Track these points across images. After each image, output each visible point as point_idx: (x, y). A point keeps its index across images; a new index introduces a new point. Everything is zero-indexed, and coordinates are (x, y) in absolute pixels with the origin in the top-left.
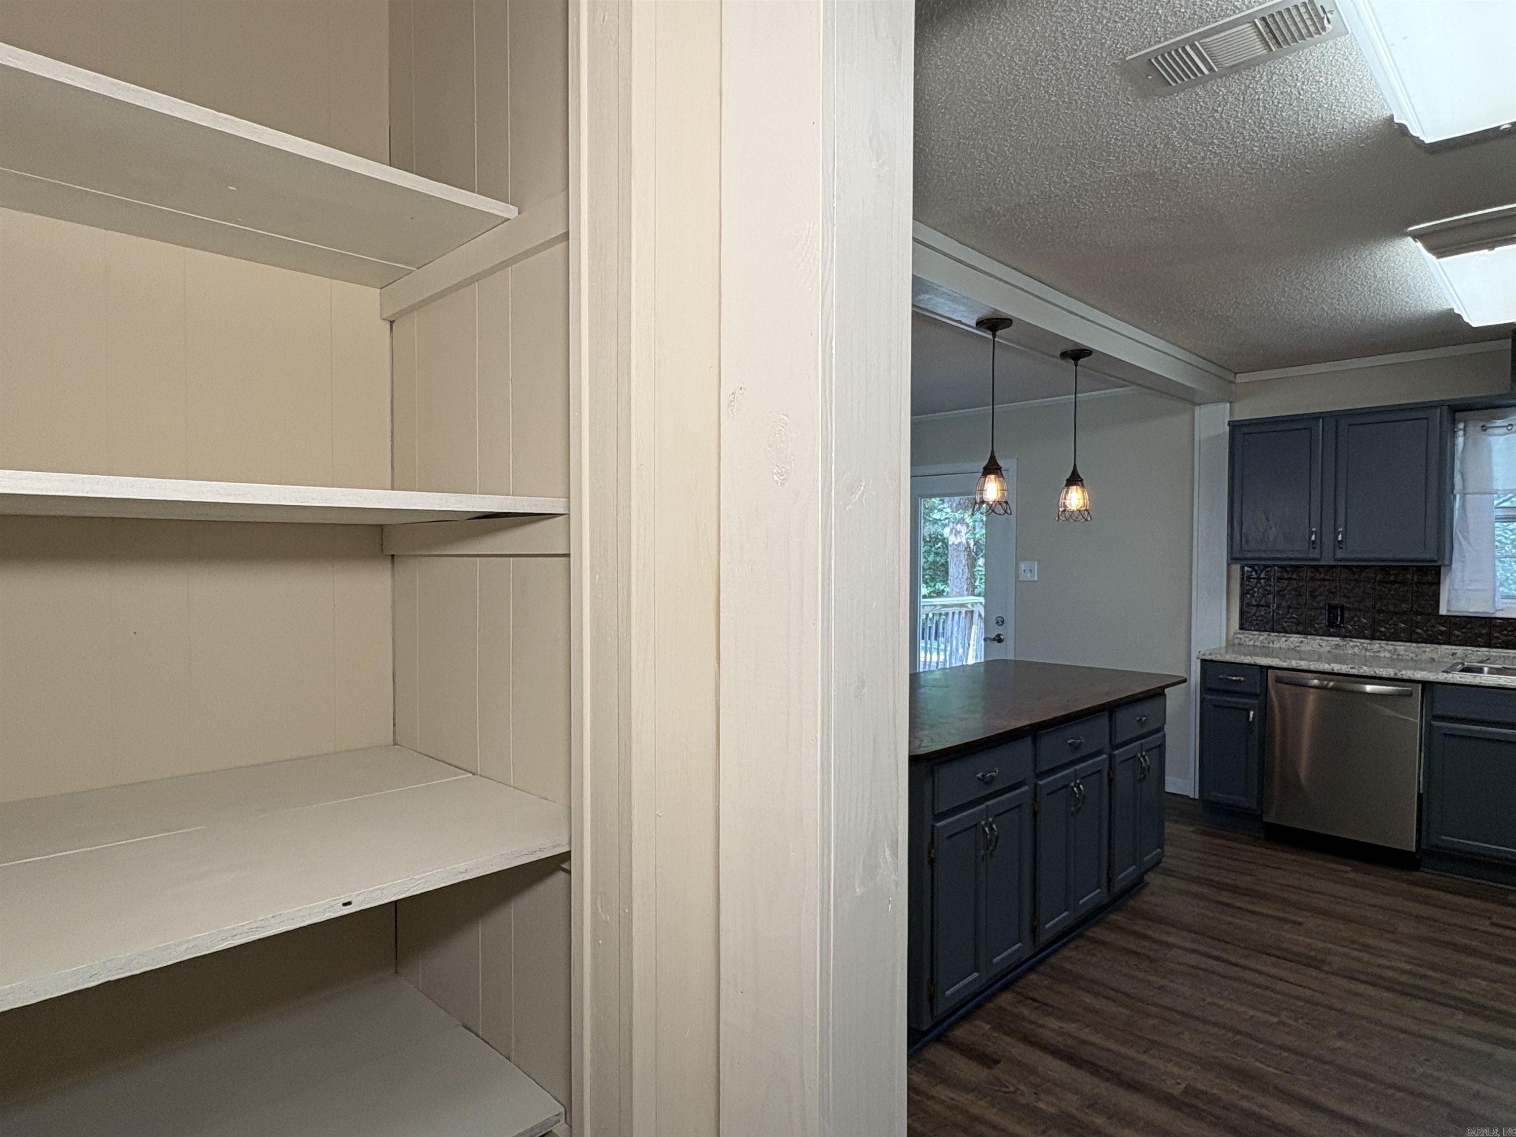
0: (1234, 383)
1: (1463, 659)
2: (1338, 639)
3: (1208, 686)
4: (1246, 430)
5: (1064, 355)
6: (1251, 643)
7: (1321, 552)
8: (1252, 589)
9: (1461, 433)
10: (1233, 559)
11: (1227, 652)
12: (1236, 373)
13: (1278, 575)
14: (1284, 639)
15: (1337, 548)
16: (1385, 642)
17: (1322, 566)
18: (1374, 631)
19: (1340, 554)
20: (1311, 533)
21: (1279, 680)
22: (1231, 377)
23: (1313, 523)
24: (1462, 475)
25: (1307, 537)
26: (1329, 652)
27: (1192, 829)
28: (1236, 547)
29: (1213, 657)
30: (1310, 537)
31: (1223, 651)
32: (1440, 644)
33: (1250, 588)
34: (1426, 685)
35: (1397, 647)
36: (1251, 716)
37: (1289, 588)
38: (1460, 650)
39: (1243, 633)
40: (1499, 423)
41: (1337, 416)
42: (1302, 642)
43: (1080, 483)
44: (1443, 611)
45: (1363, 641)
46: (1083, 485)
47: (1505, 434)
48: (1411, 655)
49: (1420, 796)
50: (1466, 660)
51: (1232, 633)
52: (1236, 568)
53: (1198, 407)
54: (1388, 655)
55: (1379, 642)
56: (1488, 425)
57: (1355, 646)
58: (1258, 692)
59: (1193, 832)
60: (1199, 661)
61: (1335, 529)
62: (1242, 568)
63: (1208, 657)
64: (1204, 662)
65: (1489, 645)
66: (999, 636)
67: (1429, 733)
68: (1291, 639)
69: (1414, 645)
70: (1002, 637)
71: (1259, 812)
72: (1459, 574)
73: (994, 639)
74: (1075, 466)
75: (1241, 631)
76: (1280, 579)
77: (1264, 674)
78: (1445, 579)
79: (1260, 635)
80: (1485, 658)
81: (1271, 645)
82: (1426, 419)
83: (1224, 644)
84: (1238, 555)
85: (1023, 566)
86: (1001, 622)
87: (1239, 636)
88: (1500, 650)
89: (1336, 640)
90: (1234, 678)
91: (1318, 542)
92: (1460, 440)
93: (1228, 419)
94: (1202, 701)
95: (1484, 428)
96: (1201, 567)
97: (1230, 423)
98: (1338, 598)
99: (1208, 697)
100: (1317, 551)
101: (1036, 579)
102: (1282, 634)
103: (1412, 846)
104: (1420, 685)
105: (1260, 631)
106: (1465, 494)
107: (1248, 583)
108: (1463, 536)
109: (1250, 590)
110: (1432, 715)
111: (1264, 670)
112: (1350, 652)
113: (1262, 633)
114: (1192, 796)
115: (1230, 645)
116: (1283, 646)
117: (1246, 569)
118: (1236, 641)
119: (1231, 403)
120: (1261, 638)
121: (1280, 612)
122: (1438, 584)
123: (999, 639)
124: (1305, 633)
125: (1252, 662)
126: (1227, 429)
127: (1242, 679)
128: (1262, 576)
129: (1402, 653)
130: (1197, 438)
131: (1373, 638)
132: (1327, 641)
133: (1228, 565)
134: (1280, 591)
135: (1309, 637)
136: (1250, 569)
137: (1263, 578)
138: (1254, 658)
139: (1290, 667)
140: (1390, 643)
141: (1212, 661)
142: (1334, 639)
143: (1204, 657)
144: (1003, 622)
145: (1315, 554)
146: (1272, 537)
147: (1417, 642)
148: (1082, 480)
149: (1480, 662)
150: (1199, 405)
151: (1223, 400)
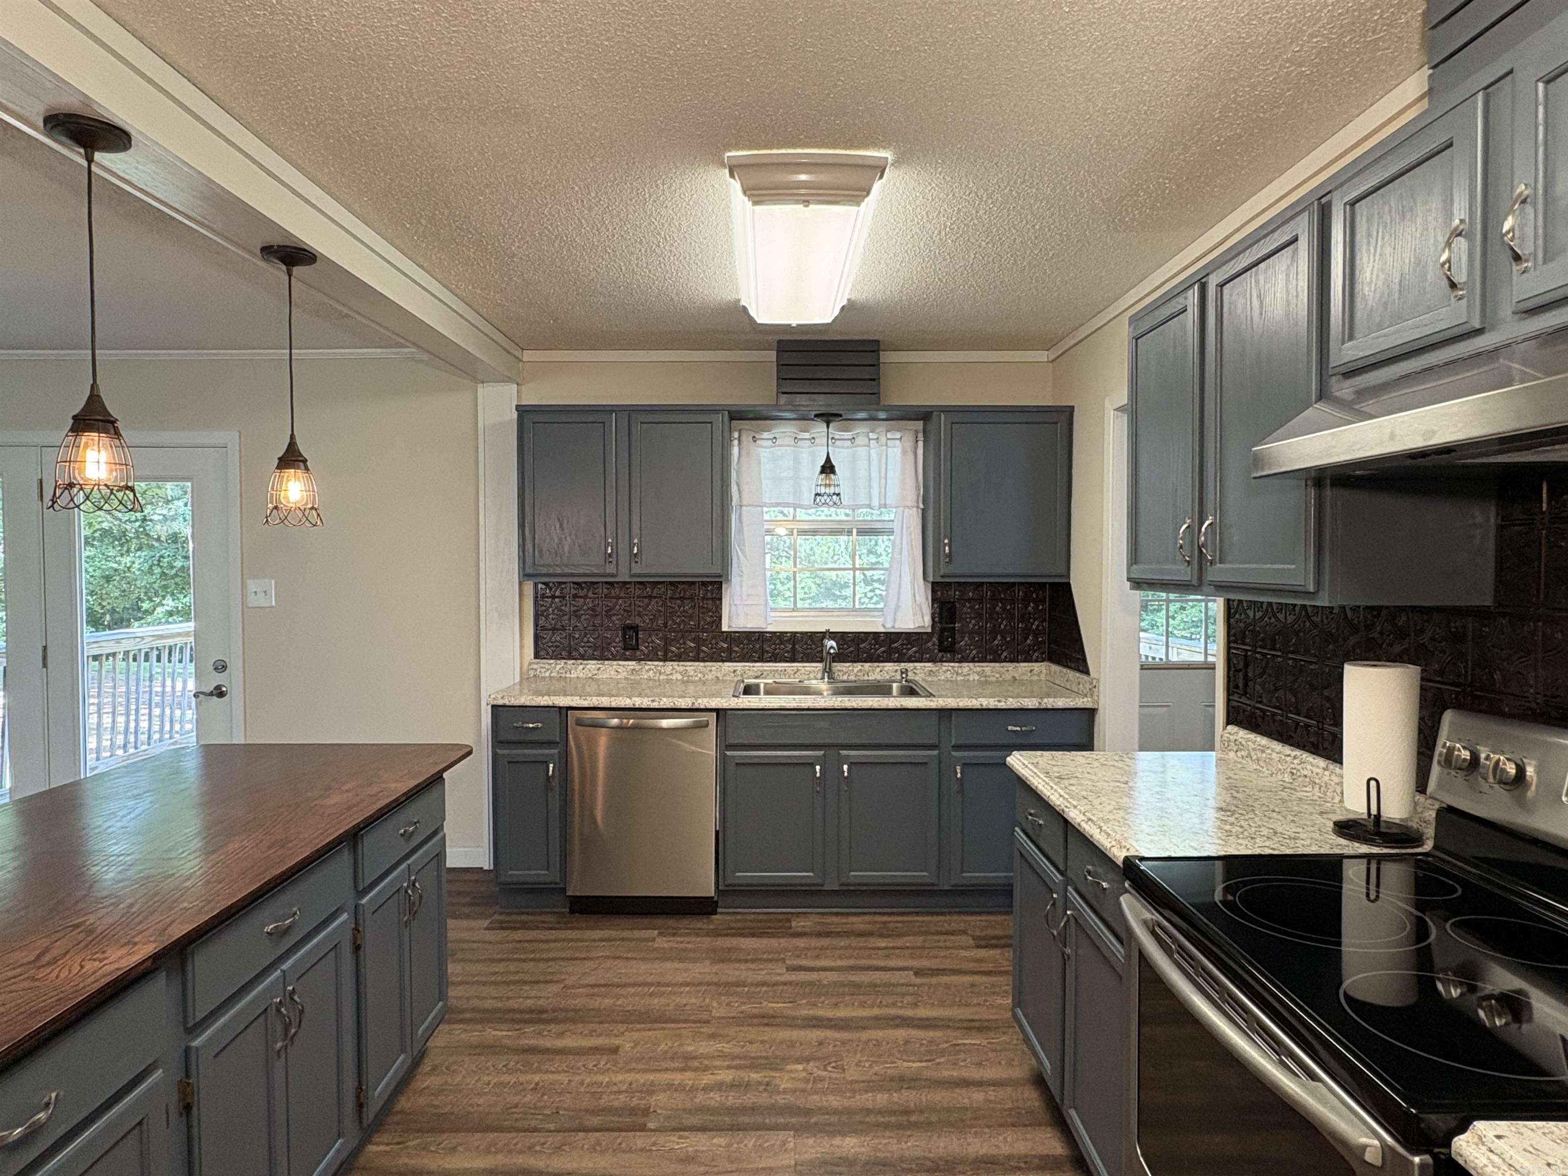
0: (521, 360)
1: (742, 676)
2: (634, 663)
3: (501, 738)
4: (537, 418)
5: (268, 251)
6: (547, 674)
7: (617, 566)
8: (547, 610)
9: (736, 442)
10: (525, 575)
11: (521, 694)
12: (523, 349)
13: (574, 592)
14: (581, 667)
15: (633, 564)
16: (676, 663)
17: (618, 583)
18: (666, 651)
19: (636, 569)
20: (607, 545)
21: (579, 722)
22: (518, 353)
23: (608, 533)
24: (738, 485)
25: (603, 549)
26: (626, 679)
27: (486, 923)
28: (529, 560)
29: (506, 702)
30: (606, 550)
31: (517, 692)
32: (723, 661)
33: (544, 608)
34: (719, 712)
35: (688, 668)
36: (551, 769)
37: (585, 607)
38: (739, 666)
39: (538, 663)
40: (766, 435)
41: (631, 411)
42: (599, 669)
43: (301, 464)
44: (725, 628)
45: (656, 663)
46: (307, 469)
47: (771, 447)
48: (700, 675)
49: (717, 832)
50: (745, 676)
51: (525, 667)
52: (529, 587)
53: (480, 385)
54: (680, 677)
55: (671, 663)
56: (757, 437)
57: (650, 670)
58: (558, 740)
59: (487, 929)
60: (490, 707)
61: (631, 540)
62: (536, 585)
63: (500, 702)
64: (496, 709)
65: (761, 660)
66: (218, 687)
67: (723, 762)
68: (588, 667)
69: (702, 664)
70: (224, 689)
71: (561, 886)
72: (738, 588)
73: (211, 694)
74: (292, 436)
75: (537, 661)
76: (575, 596)
77: (564, 717)
78: (726, 591)
79: (557, 664)
80: (760, 673)
81: (568, 675)
82: (711, 423)
83: (518, 679)
84: (529, 571)
85: (252, 586)
86: (221, 667)
87: (535, 666)
88: (771, 664)
89: (632, 664)
90: (531, 725)
91: (614, 556)
92: (735, 450)
93: (515, 403)
94: (495, 758)
95: (755, 439)
96: (488, 584)
97: (518, 407)
98: (632, 617)
99: (500, 751)
100: (613, 565)
101: (274, 604)
102: (579, 661)
103: (710, 891)
104: (715, 714)
105: (556, 659)
106: (741, 506)
107: (541, 603)
108: (741, 550)
109: (545, 611)
110: (725, 744)
111: (564, 712)
112: (646, 677)
113: (558, 662)
114: (486, 867)
115: (525, 679)
116: (581, 675)
117: (540, 586)
118: (532, 673)
119: (518, 384)
120: (558, 667)
121: (577, 636)
122: (720, 599)
123: (219, 692)
124: (602, 658)
125: (550, 704)
126: (515, 415)
127: (540, 725)
128: (557, 594)
129: (692, 673)
130: (480, 425)
131: (665, 660)
132: (623, 666)
133: (520, 583)
134: (577, 611)
135: (606, 662)
136: (544, 587)
137: (558, 597)
138: (552, 698)
139: (592, 706)
140: (681, 663)
141: (504, 706)
142: (630, 663)
143: (495, 703)
144: (224, 668)
145: (611, 569)
146: (566, 549)
147: (704, 661)
148: (305, 461)
149: (757, 677)
150: (483, 382)
151: (509, 380)
